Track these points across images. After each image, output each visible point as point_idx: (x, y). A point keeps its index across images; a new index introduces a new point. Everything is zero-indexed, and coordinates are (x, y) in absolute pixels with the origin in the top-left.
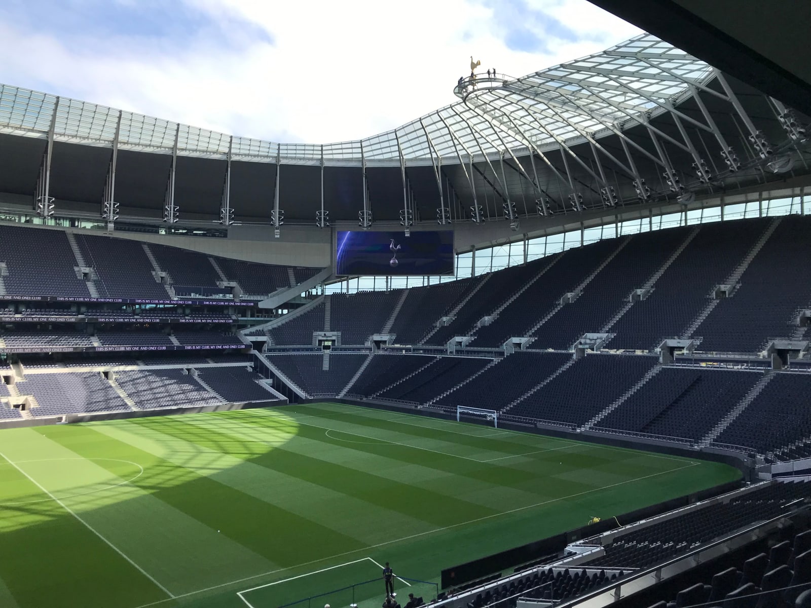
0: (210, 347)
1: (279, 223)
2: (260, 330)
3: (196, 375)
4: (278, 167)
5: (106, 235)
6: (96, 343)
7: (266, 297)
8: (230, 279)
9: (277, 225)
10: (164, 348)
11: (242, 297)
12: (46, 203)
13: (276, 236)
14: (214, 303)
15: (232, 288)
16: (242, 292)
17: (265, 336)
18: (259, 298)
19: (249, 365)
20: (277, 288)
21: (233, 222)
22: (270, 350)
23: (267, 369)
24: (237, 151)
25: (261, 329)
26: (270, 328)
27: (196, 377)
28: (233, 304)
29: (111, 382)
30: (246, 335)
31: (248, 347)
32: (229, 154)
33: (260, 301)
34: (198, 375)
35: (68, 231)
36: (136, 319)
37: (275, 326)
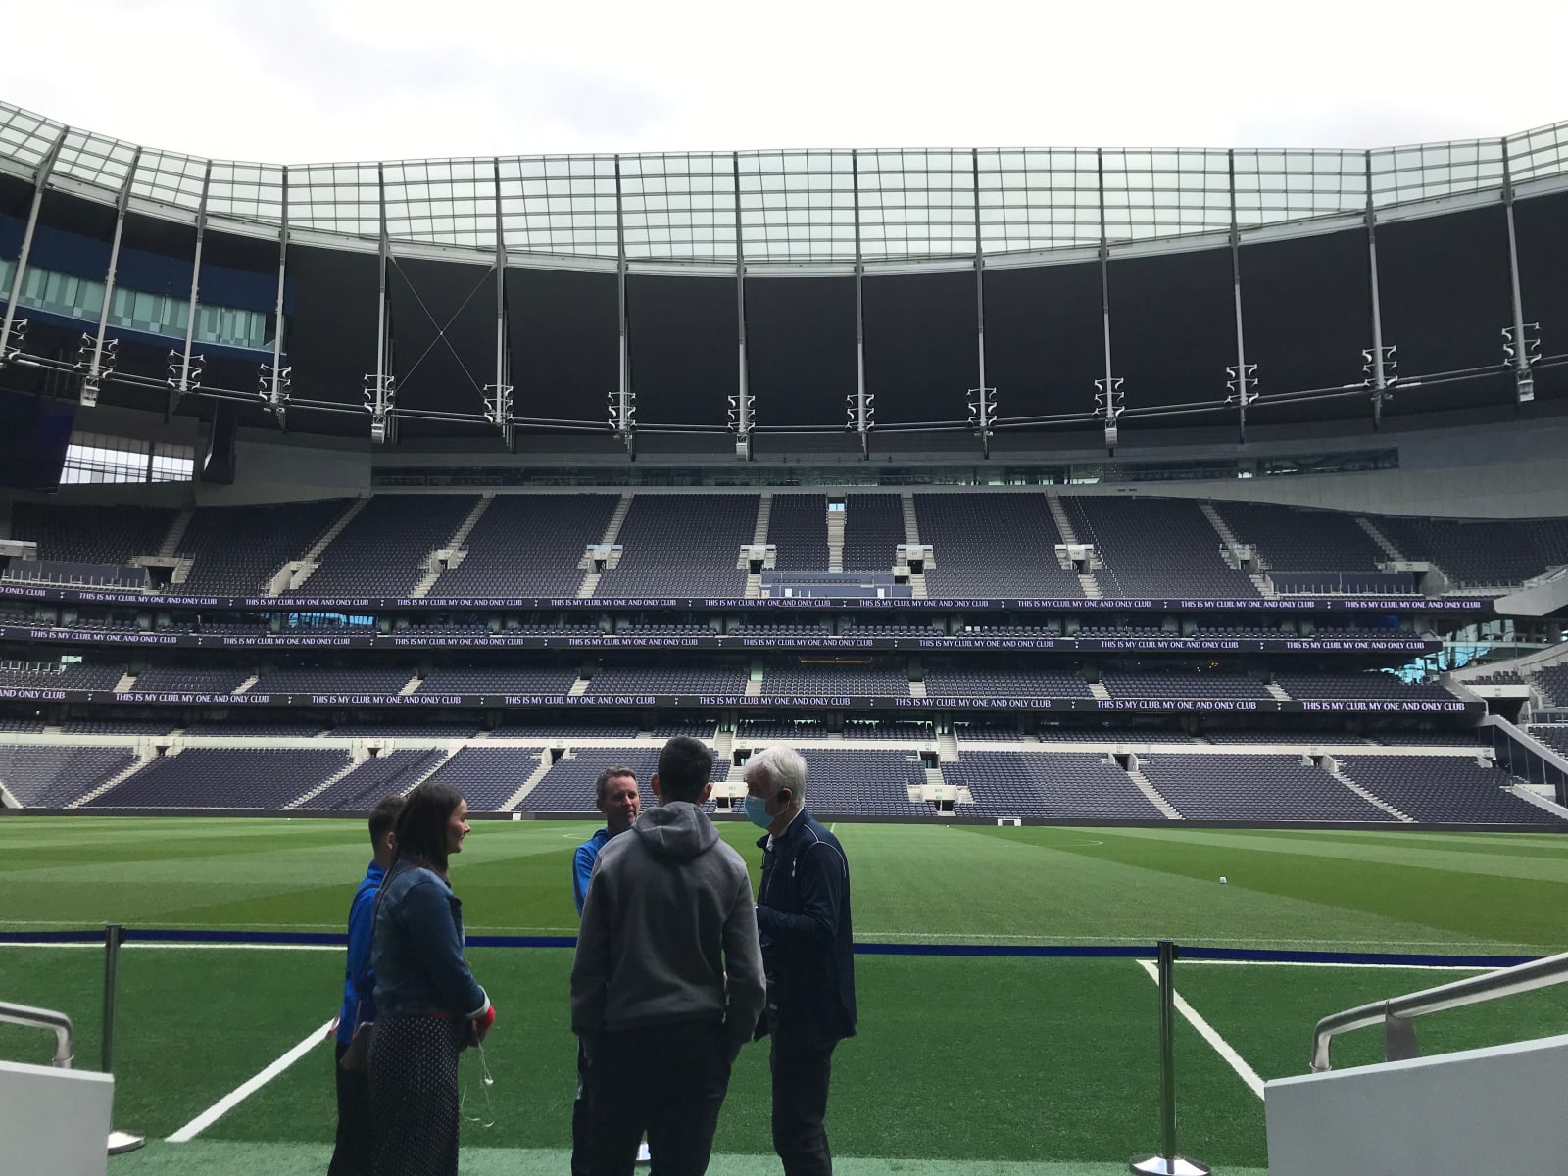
0: (1367, 705)
1: (1529, 359)
2: (1506, 673)
3: (1336, 770)
4: (1510, 211)
5: (1122, 494)
6: (1099, 692)
7: (1514, 590)
8: (1411, 555)
9: (1523, 364)
10: (1252, 705)
11: (1447, 591)
12: (983, 403)
13: (1523, 398)
14: (1371, 605)
15: (1419, 577)
16: (1446, 579)
17: (1523, 683)
18: (1494, 592)
19: (1483, 754)
20: (1547, 568)
21: (1396, 379)
22: (1541, 718)
23: (1536, 759)
24: (1390, 198)
25: (1510, 671)
26: (1537, 668)
27: (1337, 776)
28: (1422, 605)
29: (1135, 776)
30: (1466, 683)
31: (1475, 708)
32: (1369, 212)
33: (1499, 597)
34: (1341, 770)
35: (1049, 495)
36: (1185, 643)
37: (1553, 663)
